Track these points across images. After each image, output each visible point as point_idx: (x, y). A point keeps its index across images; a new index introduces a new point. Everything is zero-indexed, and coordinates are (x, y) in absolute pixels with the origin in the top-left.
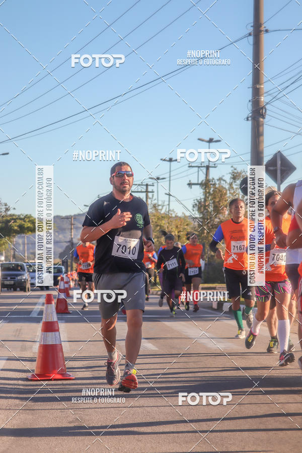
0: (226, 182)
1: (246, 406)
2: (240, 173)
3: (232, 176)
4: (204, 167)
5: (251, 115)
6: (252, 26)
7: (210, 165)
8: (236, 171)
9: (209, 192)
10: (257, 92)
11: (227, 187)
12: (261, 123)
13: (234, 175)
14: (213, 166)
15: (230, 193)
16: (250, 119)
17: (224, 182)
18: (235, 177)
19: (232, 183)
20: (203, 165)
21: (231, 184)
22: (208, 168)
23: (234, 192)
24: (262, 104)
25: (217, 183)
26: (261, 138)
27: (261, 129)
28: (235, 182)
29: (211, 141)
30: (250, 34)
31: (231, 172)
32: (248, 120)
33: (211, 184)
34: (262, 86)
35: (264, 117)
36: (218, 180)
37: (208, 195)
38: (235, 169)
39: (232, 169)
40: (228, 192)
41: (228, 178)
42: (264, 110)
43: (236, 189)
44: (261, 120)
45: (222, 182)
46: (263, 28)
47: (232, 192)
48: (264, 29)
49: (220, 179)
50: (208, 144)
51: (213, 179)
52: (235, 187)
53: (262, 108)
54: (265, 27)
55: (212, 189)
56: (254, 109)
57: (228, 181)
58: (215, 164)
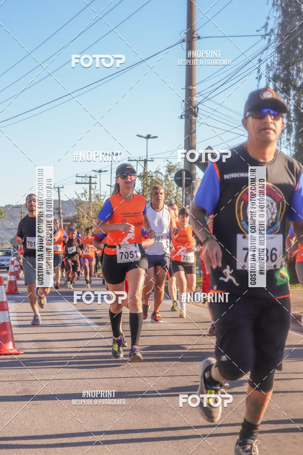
0: (162, 175)
1: (178, 377)
2: (175, 167)
3: (168, 169)
4: (142, 160)
5: (184, 113)
6: (185, 33)
7: (148, 159)
8: (171, 165)
9: (147, 184)
10: (189, 93)
11: (163, 179)
12: (193, 121)
13: (169, 168)
14: (151, 160)
15: (166, 185)
16: (183, 117)
17: (160, 175)
18: (170, 170)
19: (167, 175)
20: (141, 159)
21: (166, 177)
22: (146, 161)
23: (169, 184)
24: (195, 104)
25: (154, 175)
26: (193, 135)
27: (193, 126)
28: (170, 175)
29: (148, 137)
30: (184, 41)
31: (167, 165)
32: (181, 118)
33: (149, 176)
34: (195, 88)
35: (196, 116)
36: (155, 173)
37: (146, 186)
38: (170, 163)
39: (168, 162)
40: (164, 184)
41: (164, 171)
42: (196, 109)
43: (171, 180)
44: (194, 118)
45: (159, 174)
46: (195, 35)
47: (168, 183)
48: (197, 36)
49: (157, 172)
50: (146, 139)
51: (151, 172)
52: (170, 179)
53: (194, 108)
54: (197, 34)
55: (150, 181)
56: (188, 108)
57: (164, 174)
58: (152, 158)
